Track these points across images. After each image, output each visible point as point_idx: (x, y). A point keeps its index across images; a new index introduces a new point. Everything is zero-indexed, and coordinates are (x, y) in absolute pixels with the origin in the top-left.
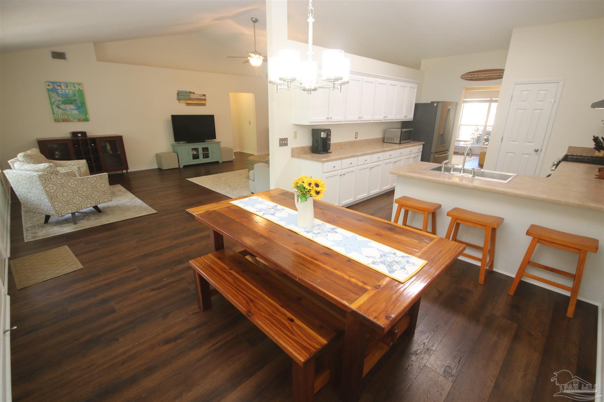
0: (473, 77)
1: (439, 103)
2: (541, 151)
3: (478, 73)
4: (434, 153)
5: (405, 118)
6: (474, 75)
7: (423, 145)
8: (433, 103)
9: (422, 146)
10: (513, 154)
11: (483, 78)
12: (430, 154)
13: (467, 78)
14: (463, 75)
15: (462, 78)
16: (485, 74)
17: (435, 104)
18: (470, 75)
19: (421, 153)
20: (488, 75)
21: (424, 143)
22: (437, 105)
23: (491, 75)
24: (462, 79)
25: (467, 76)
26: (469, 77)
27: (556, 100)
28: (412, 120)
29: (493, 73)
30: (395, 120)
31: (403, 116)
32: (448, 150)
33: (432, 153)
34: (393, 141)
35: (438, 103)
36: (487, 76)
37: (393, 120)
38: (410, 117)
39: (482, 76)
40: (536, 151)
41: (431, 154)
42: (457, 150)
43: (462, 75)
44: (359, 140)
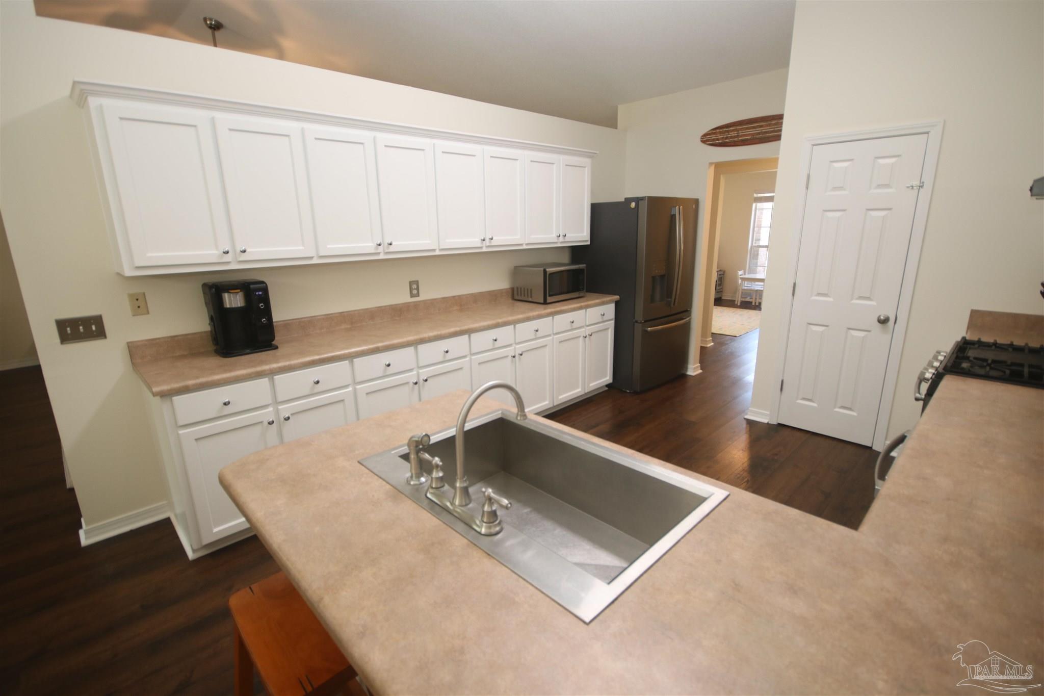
0: (727, 138)
1: (640, 202)
2: (895, 322)
3: (738, 127)
4: (641, 323)
5: (561, 239)
6: (728, 132)
7: (617, 304)
8: (628, 201)
9: (612, 307)
10: (823, 328)
11: (750, 139)
12: (634, 325)
13: (714, 140)
14: (705, 135)
15: (703, 142)
16: (754, 128)
17: (633, 205)
18: (720, 133)
19: (613, 322)
20: (759, 130)
21: (617, 297)
22: (637, 205)
23: (764, 129)
24: (703, 145)
25: (713, 137)
26: (718, 139)
27: (923, 183)
28: (589, 243)
29: (770, 125)
30: (527, 244)
31: (554, 235)
32: (687, 311)
33: (636, 322)
34: (531, 297)
35: (638, 200)
36: (759, 134)
37: (522, 245)
38: (581, 234)
39: (749, 133)
40: (883, 321)
41: (636, 324)
42: (749, 298)
43: (703, 136)
44: (424, 302)
